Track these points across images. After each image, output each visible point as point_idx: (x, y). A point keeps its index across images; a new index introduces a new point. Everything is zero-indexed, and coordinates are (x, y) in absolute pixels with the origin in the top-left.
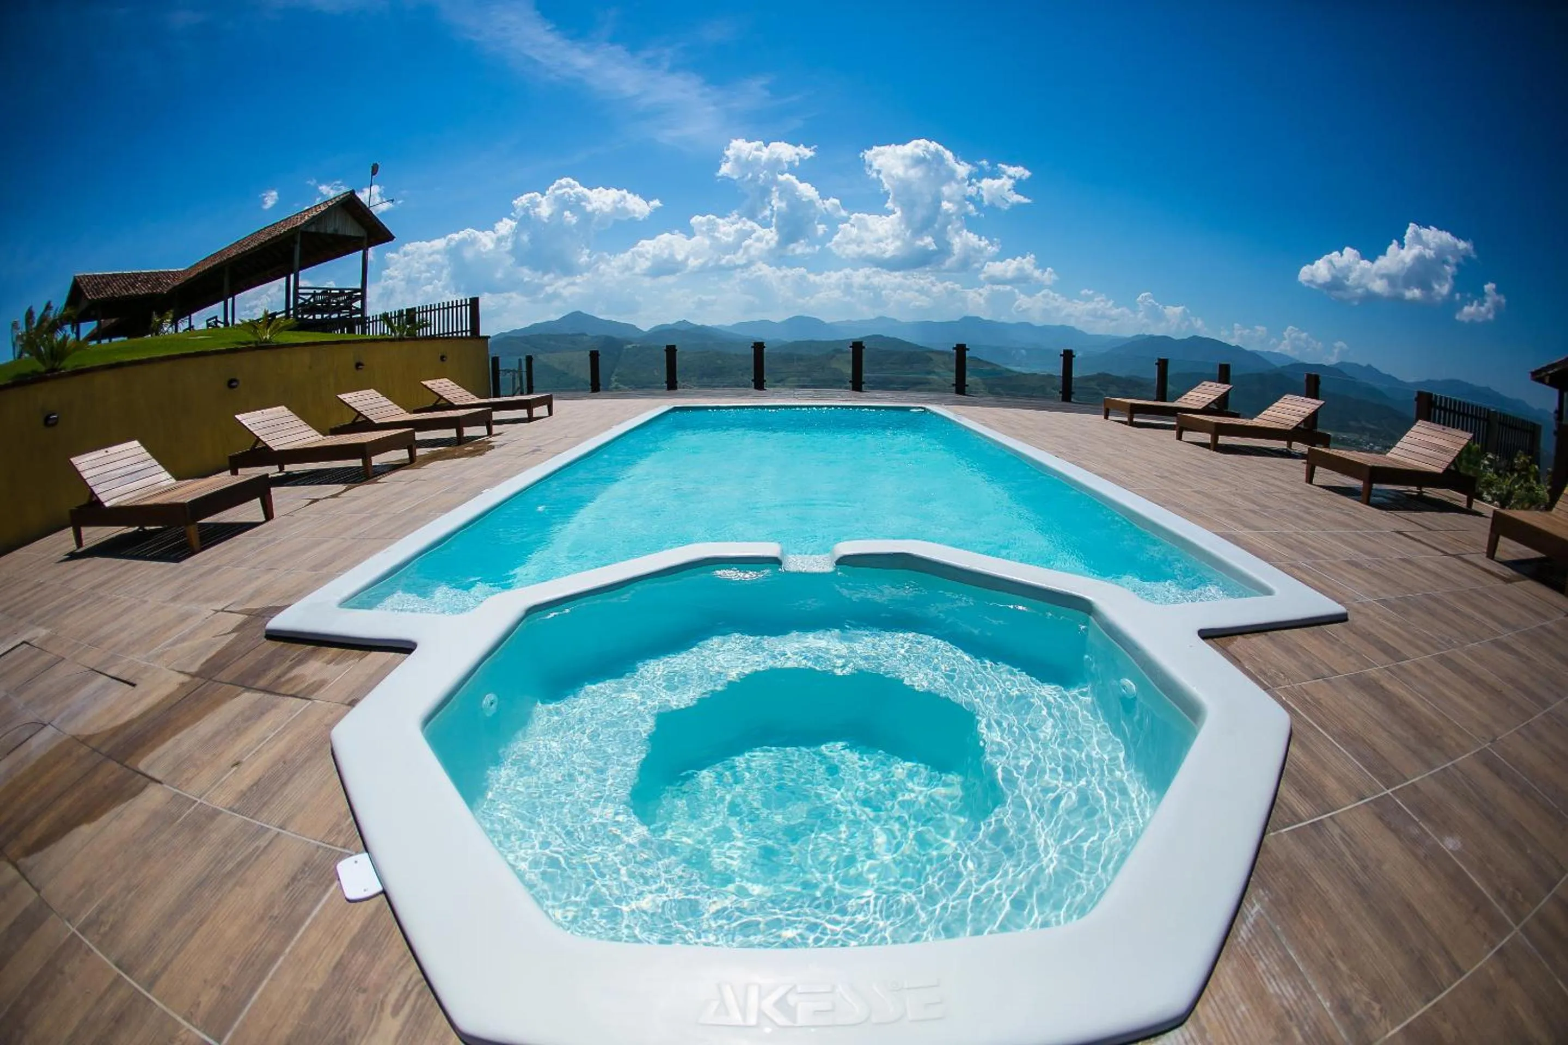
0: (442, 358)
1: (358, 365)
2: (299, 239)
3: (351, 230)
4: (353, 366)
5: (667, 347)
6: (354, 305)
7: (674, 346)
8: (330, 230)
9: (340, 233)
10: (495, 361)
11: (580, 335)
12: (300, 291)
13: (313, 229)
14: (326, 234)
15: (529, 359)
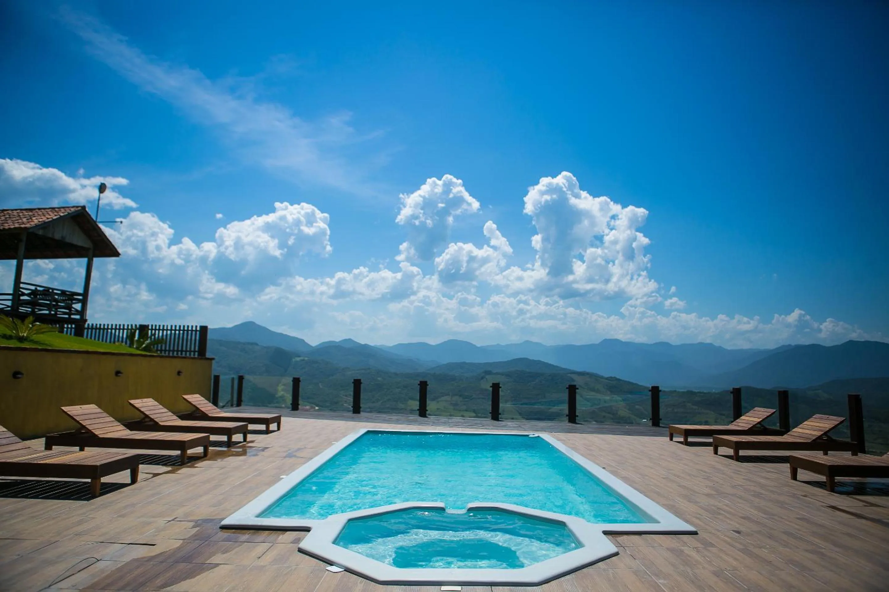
0: (179, 373)
1: (118, 373)
2: (24, 238)
3: (79, 240)
4: (114, 373)
5: (355, 380)
6: (74, 306)
7: (360, 380)
8: (57, 236)
9: (68, 240)
10: (217, 378)
11: (252, 344)
12: (22, 285)
13: (40, 232)
14: (53, 239)
15: (241, 378)
